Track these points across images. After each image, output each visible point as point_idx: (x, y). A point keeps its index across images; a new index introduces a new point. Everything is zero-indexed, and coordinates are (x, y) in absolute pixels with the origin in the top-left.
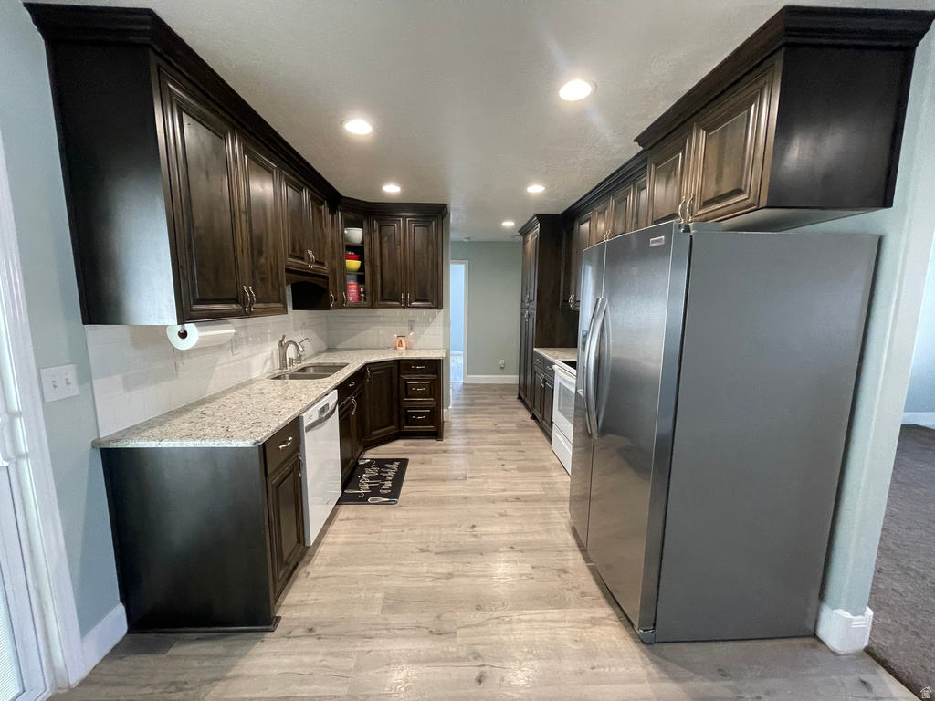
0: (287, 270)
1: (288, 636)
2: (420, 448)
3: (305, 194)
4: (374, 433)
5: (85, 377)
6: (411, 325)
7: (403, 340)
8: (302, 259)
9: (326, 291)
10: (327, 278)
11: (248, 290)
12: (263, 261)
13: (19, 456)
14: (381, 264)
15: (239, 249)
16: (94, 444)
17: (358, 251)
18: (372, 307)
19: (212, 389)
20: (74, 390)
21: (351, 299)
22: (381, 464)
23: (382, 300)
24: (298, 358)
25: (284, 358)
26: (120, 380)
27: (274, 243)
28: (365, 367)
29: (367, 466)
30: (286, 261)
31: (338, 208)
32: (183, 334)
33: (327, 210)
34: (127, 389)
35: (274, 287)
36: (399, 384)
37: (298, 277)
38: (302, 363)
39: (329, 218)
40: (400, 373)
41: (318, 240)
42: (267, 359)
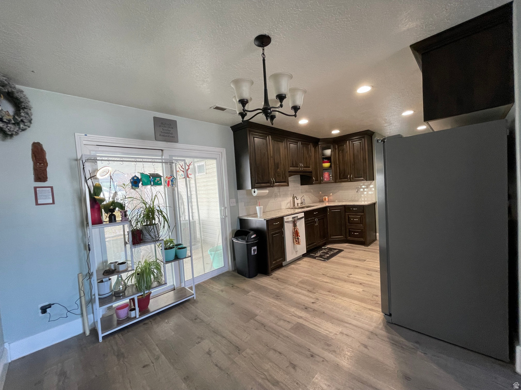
0: (289, 171)
1: (272, 278)
3: (299, 143)
4: (332, 238)
5: (237, 202)
6: (358, 189)
8: (298, 167)
9: (312, 177)
10: (311, 172)
11: (273, 180)
12: (279, 170)
13: (226, 216)
15: (270, 168)
16: (238, 217)
17: (328, 159)
18: (336, 182)
20: (235, 204)
21: (325, 179)
22: (331, 249)
23: (340, 179)
24: (302, 203)
25: (294, 202)
26: (243, 203)
27: (283, 164)
28: (326, 208)
29: (325, 249)
30: (289, 168)
31: (319, 143)
32: (254, 192)
33: (312, 146)
34: (245, 205)
35: (283, 178)
36: (345, 217)
37: (295, 173)
38: (303, 206)
39: (313, 149)
40: (345, 212)
41: (306, 159)
42: (288, 203)
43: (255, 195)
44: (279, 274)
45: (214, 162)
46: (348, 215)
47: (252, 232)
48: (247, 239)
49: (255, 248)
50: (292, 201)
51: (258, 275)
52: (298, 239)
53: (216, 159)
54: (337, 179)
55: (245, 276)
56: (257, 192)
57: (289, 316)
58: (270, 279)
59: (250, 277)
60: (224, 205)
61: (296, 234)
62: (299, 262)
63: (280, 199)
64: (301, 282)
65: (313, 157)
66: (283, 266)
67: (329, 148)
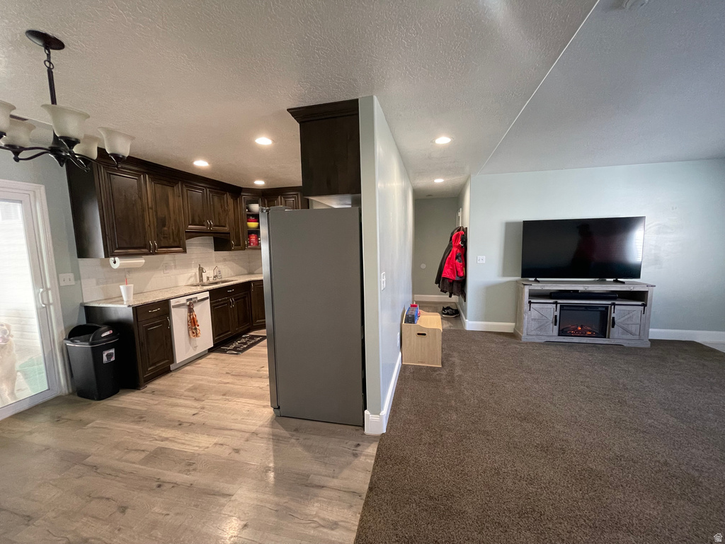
0: (186, 232)
1: (145, 392)
3: (207, 191)
4: (258, 321)
8: (203, 225)
9: (229, 241)
10: (228, 233)
11: (153, 243)
15: (147, 226)
16: (81, 304)
20: (73, 282)
21: (251, 244)
22: (252, 337)
24: (215, 277)
25: (201, 276)
26: (94, 281)
27: (175, 220)
28: (249, 283)
29: (245, 338)
30: (186, 228)
31: (242, 194)
32: (115, 262)
33: (229, 197)
34: (97, 284)
35: (174, 241)
37: (198, 234)
38: (218, 280)
39: (231, 201)
41: (219, 214)
42: (191, 277)
43: (115, 266)
44: (159, 384)
45: (18, 207)
47: (104, 328)
48: (93, 340)
49: (112, 351)
50: (198, 273)
51: (121, 391)
52: (196, 329)
53: (21, 202)
55: (93, 399)
56: (118, 263)
57: (147, 443)
58: (141, 394)
59: (100, 398)
60: (43, 285)
61: (193, 324)
62: (200, 361)
63: (174, 272)
64: (190, 390)
65: (231, 213)
66: (171, 371)
67: (256, 202)
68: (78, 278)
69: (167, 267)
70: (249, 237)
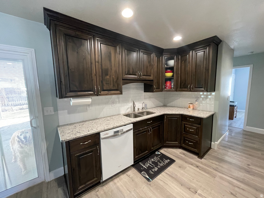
0: (123, 79)
2: (186, 157)
3: (140, 51)
4: (167, 142)
6: (197, 99)
7: (191, 105)
8: (135, 75)
10: (152, 81)
11: (97, 88)
12: (108, 77)
14: (181, 73)
15: (93, 74)
16: (58, 127)
17: (171, 69)
18: (176, 91)
19: (102, 115)
20: (53, 113)
21: (167, 88)
22: (163, 157)
23: (180, 88)
24: (142, 108)
25: (134, 108)
26: (66, 111)
27: (115, 71)
29: (157, 155)
30: (123, 76)
31: (163, 54)
33: (155, 56)
34: (69, 114)
35: (114, 86)
36: (181, 125)
37: (132, 81)
38: (144, 110)
39: (155, 58)
40: (182, 120)
42: (128, 108)
46: (185, 124)
50: (133, 106)
54: (178, 88)
63: (118, 105)
66: (101, 183)
67: (173, 59)
68: (56, 110)
69: (113, 103)
70: (166, 83)
